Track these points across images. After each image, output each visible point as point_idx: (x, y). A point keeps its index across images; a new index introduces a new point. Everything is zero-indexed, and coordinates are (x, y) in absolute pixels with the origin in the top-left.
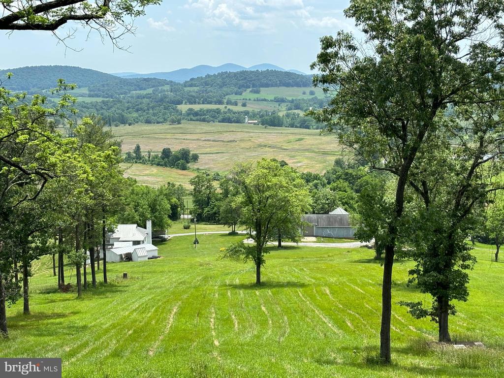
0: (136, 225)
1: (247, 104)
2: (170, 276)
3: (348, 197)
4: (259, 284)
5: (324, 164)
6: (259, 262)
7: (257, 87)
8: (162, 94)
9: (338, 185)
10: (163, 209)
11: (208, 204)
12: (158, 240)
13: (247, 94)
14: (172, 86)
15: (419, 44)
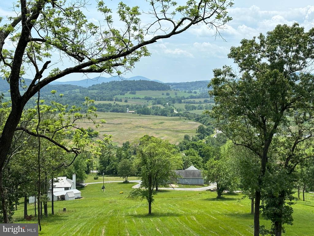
0: (66, 177)
1: (128, 101)
2: (92, 209)
3: (196, 159)
4: (150, 214)
5: (177, 138)
6: (150, 201)
7: (133, 90)
8: (75, 94)
9: (190, 152)
10: (82, 167)
11: (109, 163)
12: (79, 187)
13: (128, 95)
14: (80, 89)
15: (276, 75)
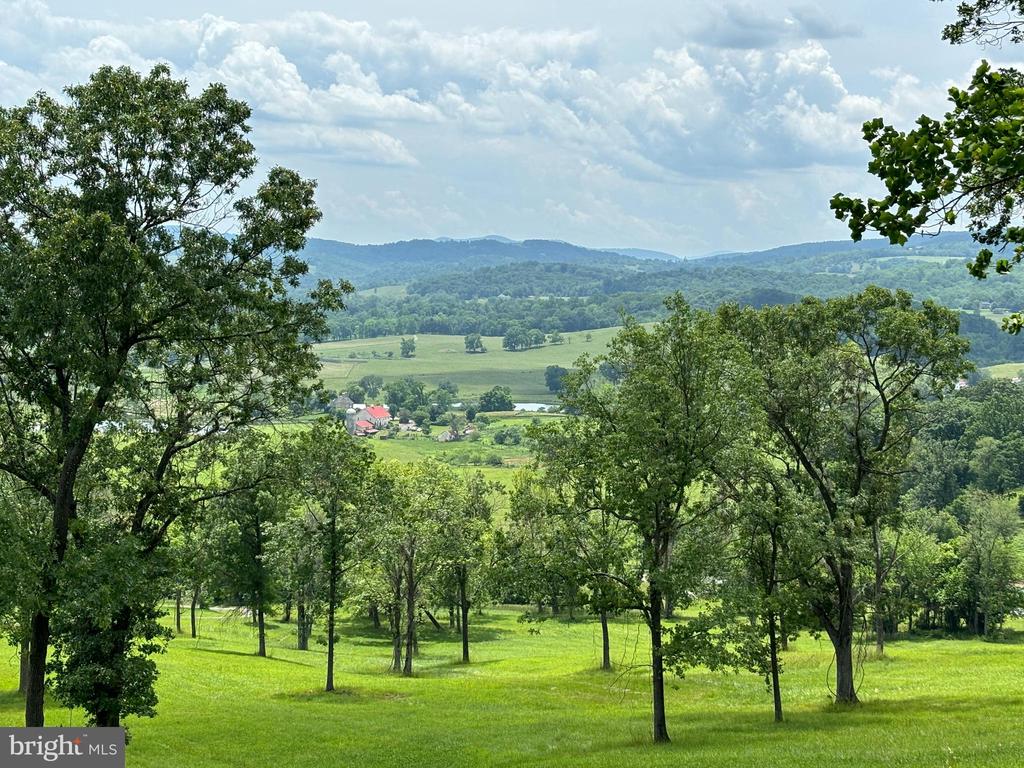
15: (101, 229)
